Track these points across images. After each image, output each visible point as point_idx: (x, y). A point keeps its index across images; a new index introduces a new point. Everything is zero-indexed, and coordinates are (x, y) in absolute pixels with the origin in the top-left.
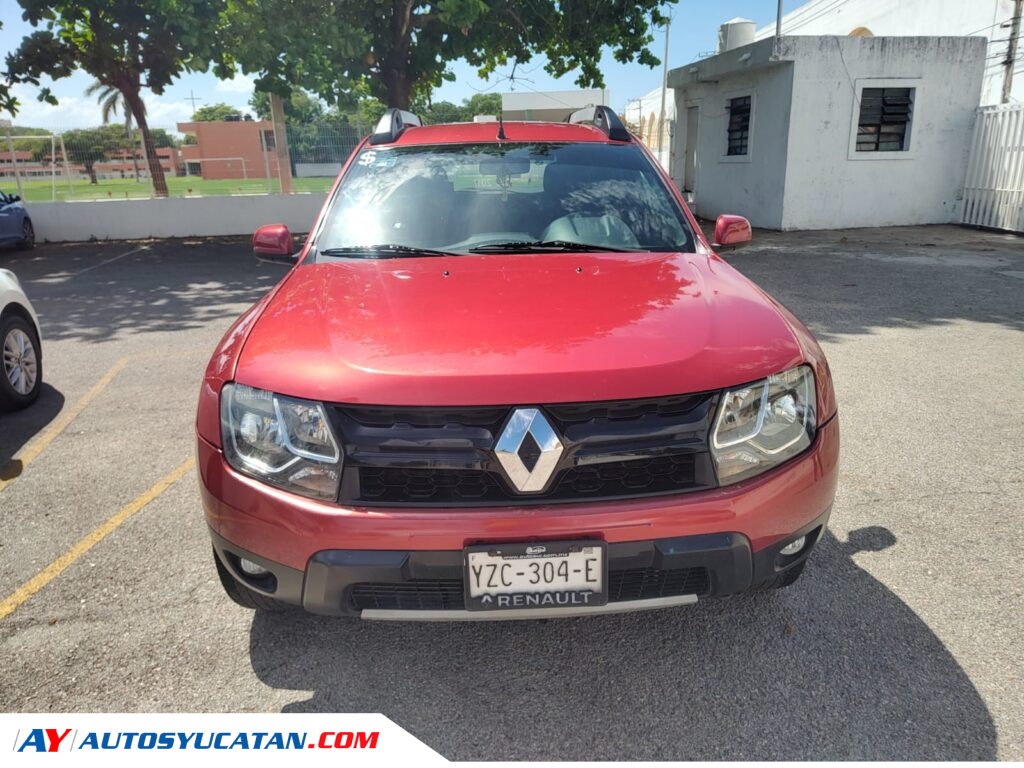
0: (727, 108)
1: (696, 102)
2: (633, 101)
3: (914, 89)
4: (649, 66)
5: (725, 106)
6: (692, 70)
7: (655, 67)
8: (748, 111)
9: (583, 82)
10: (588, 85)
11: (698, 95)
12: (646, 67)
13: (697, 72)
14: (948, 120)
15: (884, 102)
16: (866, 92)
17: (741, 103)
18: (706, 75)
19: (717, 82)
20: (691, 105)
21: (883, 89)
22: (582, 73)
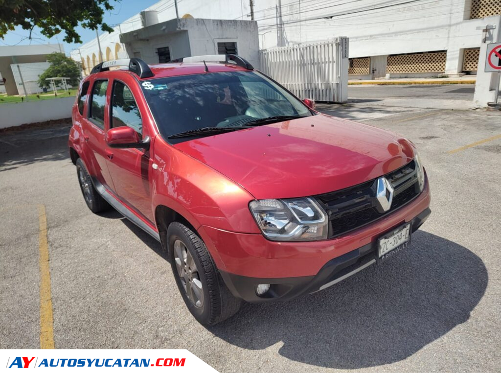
0: (156, 53)
1: (138, 50)
2: (75, 49)
3: (236, 43)
4: (108, 32)
5: (155, 52)
6: (135, 34)
7: (112, 33)
8: (169, 54)
9: (69, 40)
10: (72, 41)
11: (139, 46)
12: (107, 33)
13: (137, 35)
14: (250, 56)
15: (226, 48)
16: (219, 44)
17: (163, 50)
18: (143, 36)
19: (148, 40)
20: (135, 52)
21: (225, 43)
22: (66, 35)
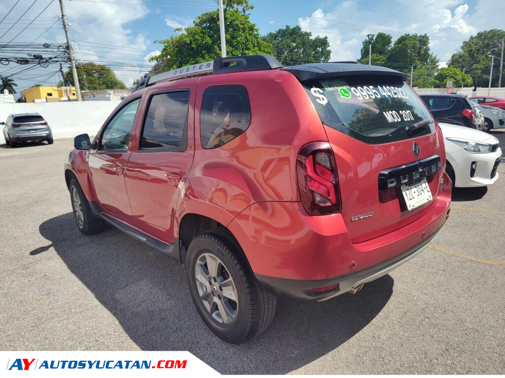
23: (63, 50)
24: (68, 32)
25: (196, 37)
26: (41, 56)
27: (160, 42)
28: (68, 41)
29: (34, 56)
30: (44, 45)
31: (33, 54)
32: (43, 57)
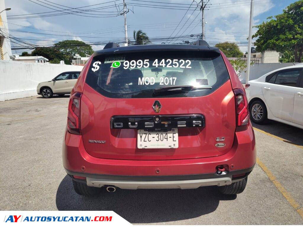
23: (199, 37)
24: (204, 27)
25: (282, 21)
26: (189, 41)
27: (256, 27)
28: (203, 32)
29: (185, 42)
30: (191, 36)
31: (185, 41)
32: (189, 42)
